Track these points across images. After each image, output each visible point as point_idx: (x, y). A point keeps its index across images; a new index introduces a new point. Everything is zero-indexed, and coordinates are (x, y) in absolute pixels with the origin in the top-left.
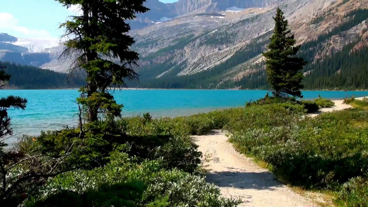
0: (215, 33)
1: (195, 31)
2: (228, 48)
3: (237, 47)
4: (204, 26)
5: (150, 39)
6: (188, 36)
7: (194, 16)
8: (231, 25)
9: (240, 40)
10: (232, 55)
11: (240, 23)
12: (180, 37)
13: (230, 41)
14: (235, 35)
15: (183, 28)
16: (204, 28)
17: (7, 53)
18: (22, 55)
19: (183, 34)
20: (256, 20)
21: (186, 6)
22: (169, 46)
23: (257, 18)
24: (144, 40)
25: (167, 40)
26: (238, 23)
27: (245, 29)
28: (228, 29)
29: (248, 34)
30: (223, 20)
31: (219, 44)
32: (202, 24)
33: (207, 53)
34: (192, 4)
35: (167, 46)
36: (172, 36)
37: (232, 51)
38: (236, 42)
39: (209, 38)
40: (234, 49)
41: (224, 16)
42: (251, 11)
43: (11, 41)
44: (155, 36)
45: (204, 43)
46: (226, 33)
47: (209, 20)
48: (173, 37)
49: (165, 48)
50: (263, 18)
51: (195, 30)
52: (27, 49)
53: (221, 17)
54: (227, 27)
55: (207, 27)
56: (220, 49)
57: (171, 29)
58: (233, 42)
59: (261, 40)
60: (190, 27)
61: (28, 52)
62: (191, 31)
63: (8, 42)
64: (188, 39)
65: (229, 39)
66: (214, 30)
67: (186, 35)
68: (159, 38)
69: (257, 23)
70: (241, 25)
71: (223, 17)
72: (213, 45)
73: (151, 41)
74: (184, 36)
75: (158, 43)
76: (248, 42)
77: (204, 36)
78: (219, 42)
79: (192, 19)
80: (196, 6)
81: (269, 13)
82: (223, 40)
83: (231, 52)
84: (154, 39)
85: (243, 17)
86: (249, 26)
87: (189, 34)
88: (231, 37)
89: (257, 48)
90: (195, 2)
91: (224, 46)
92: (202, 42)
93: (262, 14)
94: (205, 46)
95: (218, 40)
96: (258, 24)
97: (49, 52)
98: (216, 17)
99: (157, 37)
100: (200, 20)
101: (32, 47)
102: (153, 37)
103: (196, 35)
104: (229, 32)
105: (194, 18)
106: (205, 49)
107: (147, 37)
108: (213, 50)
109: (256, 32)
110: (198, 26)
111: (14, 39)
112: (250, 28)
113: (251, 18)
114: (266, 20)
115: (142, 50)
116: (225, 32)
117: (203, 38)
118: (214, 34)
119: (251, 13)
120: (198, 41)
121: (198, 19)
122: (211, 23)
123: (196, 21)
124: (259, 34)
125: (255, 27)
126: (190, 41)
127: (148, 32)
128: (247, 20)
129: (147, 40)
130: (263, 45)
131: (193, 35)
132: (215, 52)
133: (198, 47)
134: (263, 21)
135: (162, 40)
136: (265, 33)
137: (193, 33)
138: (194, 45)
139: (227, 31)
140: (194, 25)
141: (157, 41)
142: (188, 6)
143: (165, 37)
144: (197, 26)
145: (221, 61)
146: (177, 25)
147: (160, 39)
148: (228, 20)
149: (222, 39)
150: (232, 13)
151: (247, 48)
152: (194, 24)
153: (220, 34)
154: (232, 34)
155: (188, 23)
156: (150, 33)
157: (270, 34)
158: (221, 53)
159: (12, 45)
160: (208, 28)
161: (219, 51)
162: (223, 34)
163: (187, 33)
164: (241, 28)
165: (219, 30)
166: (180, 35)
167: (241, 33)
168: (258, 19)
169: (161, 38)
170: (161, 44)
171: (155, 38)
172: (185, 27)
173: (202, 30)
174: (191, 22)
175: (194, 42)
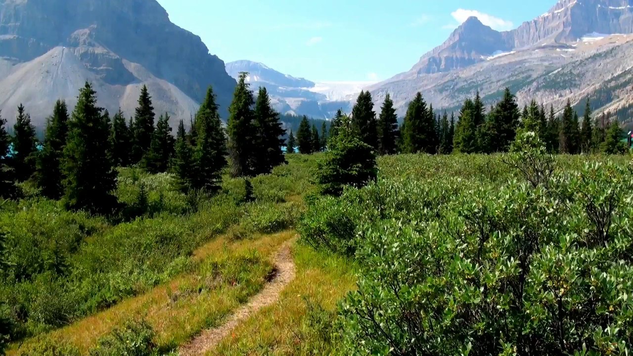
0: (557, 73)
1: (533, 70)
2: (572, 94)
3: (584, 93)
4: (546, 64)
5: (474, 82)
6: (523, 78)
7: (534, 50)
8: (578, 63)
9: (589, 83)
10: (576, 103)
11: (590, 60)
12: (513, 79)
13: (575, 85)
14: (581, 76)
15: (518, 66)
16: (546, 67)
17: (302, 101)
18: (319, 104)
19: (518, 74)
20: (611, 54)
21: (528, 33)
22: (498, 91)
23: (611, 53)
24: (466, 83)
25: (495, 83)
26: (587, 59)
27: (595, 68)
28: (574, 67)
29: (599, 74)
30: (573, 54)
31: (561, 88)
32: (545, 61)
33: (545, 101)
34: (537, 31)
35: (495, 91)
36: (502, 78)
37: (577, 98)
38: (582, 86)
39: (548, 80)
40: (580, 95)
41: (574, 48)
42: (613, 41)
43: (308, 87)
44: (480, 78)
45: (541, 88)
46: (571, 73)
47: (554, 55)
48: (504, 79)
49: (492, 94)
50: (620, 53)
51: (534, 68)
52: (325, 96)
53: (570, 50)
54: (573, 65)
55: (550, 64)
56: (561, 96)
57: (501, 69)
58: (578, 86)
59: (613, 84)
60: (527, 65)
61: (326, 100)
62: (529, 70)
63: (305, 88)
64: (523, 81)
65: (574, 82)
66: (556, 69)
67: (521, 76)
68: (485, 81)
69: (611, 59)
70: (591, 63)
71: (573, 50)
72: (553, 90)
73: (474, 85)
74: (518, 78)
75: (484, 87)
76: (597, 86)
77: (543, 78)
78: (561, 86)
79: (531, 54)
80: (542, 33)
81: (628, 44)
82: (566, 83)
83: (574, 100)
84: (479, 83)
85: (600, 49)
86: (601, 64)
87: (525, 75)
88: (576, 79)
89: (606, 95)
90: (540, 28)
91: (568, 92)
92: (540, 86)
93: (619, 46)
94: (542, 91)
95: (559, 83)
96: (613, 61)
97: (351, 99)
98: (563, 50)
99: (483, 80)
100: (541, 55)
101: (331, 93)
102: (478, 79)
103: (534, 76)
104: (575, 72)
105: (533, 52)
106: (542, 95)
107: (470, 79)
108: (552, 97)
109: (609, 71)
110: (538, 63)
111: (312, 85)
112: (601, 67)
113: (605, 52)
114: (623, 54)
115: (462, 97)
116: (569, 73)
117: (541, 80)
118: (555, 75)
119: (611, 43)
120: (535, 84)
121: (539, 54)
122: (556, 58)
123: (536, 57)
124: (612, 74)
125: (608, 65)
126: (524, 85)
127: (472, 73)
128: (600, 55)
129: (470, 83)
130: (614, 91)
131: (530, 76)
132: (555, 100)
133: (535, 92)
134: (619, 56)
135: (489, 84)
136: (621, 72)
137: (530, 73)
138: (530, 90)
139: (573, 71)
140: (533, 62)
141: (482, 84)
142: (532, 34)
143: (494, 80)
144: (536, 63)
145: (560, 112)
146: (510, 63)
147: (487, 82)
148: (580, 53)
149: (564, 81)
150: (586, 44)
151: (594, 95)
152: (533, 60)
153: (564, 75)
154: (578, 75)
155: (525, 59)
156: (474, 74)
157: (625, 75)
158: (562, 100)
159: (308, 91)
160: (552, 65)
161: (560, 98)
162: (566, 75)
163: (523, 73)
164: (591, 66)
165: (563, 69)
166: (512, 76)
167: (590, 73)
168: (613, 54)
169: (488, 80)
170: (487, 88)
171: (481, 81)
172: (520, 66)
173: (544, 68)
174: (528, 58)
175: (529, 86)
